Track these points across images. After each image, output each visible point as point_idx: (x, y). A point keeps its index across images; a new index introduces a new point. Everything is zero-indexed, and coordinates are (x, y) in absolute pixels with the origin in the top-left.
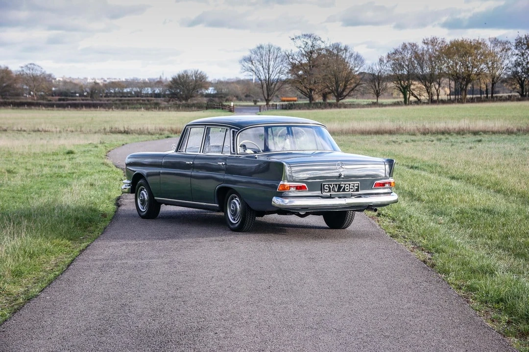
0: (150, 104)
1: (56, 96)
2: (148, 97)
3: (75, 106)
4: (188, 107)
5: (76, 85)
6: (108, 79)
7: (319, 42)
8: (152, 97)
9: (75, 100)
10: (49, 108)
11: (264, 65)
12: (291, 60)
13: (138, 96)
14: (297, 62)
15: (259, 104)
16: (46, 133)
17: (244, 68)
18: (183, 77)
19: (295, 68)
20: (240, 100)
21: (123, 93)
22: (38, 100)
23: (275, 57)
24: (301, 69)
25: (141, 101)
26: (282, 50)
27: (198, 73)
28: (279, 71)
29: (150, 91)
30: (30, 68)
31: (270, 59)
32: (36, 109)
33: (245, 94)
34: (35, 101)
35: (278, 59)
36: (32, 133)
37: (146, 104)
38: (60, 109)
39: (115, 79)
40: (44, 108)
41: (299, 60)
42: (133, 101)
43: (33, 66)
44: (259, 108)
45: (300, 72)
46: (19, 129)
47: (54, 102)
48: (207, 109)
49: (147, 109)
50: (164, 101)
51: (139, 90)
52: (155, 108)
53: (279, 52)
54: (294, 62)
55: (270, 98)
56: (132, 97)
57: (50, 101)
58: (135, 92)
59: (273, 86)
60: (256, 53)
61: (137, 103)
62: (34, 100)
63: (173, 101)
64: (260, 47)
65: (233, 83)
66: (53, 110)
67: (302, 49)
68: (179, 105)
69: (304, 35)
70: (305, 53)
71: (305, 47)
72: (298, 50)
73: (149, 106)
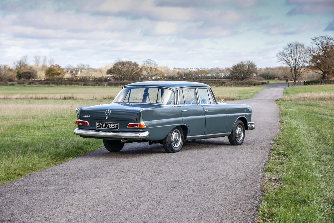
0: (219, 83)
2: (222, 79)
4: (243, 84)
6: (200, 68)
7: (331, 41)
8: (224, 79)
11: (293, 57)
12: (312, 53)
13: (216, 79)
14: (316, 54)
15: (289, 82)
17: (279, 59)
18: (240, 66)
19: (315, 58)
20: (280, 80)
23: (300, 51)
24: (319, 59)
25: (213, 81)
26: (305, 46)
27: (250, 63)
28: (302, 60)
29: (223, 75)
31: (297, 53)
33: (284, 76)
35: (302, 53)
37: (216, 83)
39: (205, 68)
41: (317, 53)
42: (209, 81)
43: (150, 61)
44: (288, 84)
45: (319, 61)
48: (255, 86)
49: (217, 86)
50: (228, 81)
52: (222, 85)
53: (303, 48)
54: (314, 54)
55: (296, 78)
58: (214, 76)
59: (299, 70)
60: (287, 49)
61: (211, 82)
63: (233, 81)
64: (290, 45)
65: (276, 69)
67: (319, 46)
68: (237, 83)
69: (322, 37)
70: (322, 49)
71: (322, 44)
72: (317, 46)
73: (218, 84)
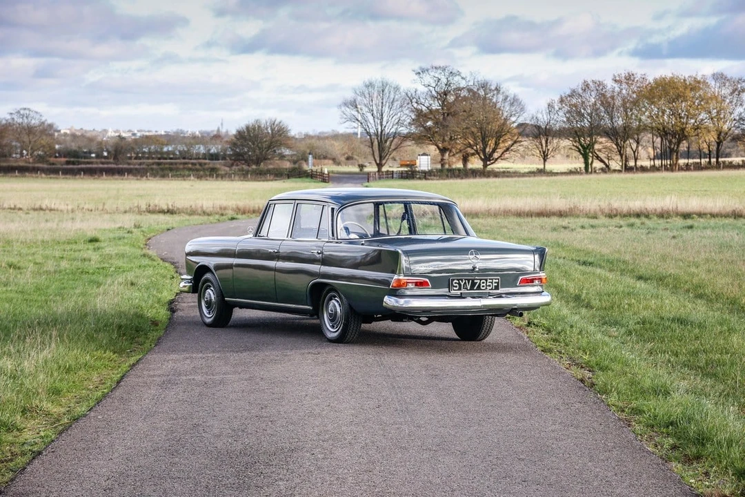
0: (204, 170)
1: (60, 156)
2: (199, 158)
3: (92, 172)
4: (260, 174)
5: (91, 140)
6: (138, 131)
7: (457, 78)
8: (205, 159)
9: (92, 163)
10: (52, 176)
11: (375, 112)
12: (415, 105)
13: (184, 158)
14: (424, 108)
15: (366, 170)
16: (52, 212)
17: (345, 116)
18: (254, 129)
19: (420, 116)
20: (339, 164)
21: (162, 153)
22: (34, 162)
23: (391, 100)
24: (430, 119)
25: (190, 166)
26: (401, 91)
27: (276, 123)
28: (397, 121)
29: (202, 150)
30: (23, 115)
31: (384, 103)
32: (33, 177)
33: (346, 155)
34: (31, 165)
35: (395, 104)
36: (31, 212)
37: (197, 170)
38: (68, 176)
39: (149, 131)
40: (43, 175)
41: (427, 104)
42: (178, 166)
43: (28, 112)
44: (366, 176)
45: (429, 123)
46: (13, 206)
47: (59, 166)
48: (288, 178)
49: (199, 177)
50: (225, 165)
51: (186, 149)
52: (211, 176)
53: (397, 93)
54: (419, 107)
55: (384, 162)
56: (176, 159)
57: (53, 164)
58: (180, 151)
59: (388, 143)
60: (363, 94)
61: (184, 168)
62: (30, 163)
63: (237, 165)
64: (370, 85)
65: (327, 138)
66: (57, 178)
67: (431, 88)
68: (247, 172)
69: (436, 68)
70: (436, 95)
71: (437, 85)
72: (426, 89)
73: (202, 173)
